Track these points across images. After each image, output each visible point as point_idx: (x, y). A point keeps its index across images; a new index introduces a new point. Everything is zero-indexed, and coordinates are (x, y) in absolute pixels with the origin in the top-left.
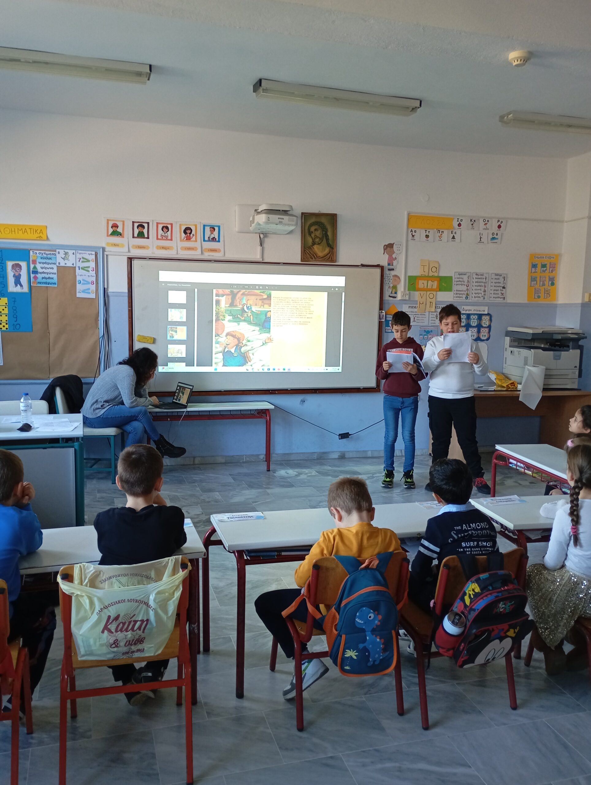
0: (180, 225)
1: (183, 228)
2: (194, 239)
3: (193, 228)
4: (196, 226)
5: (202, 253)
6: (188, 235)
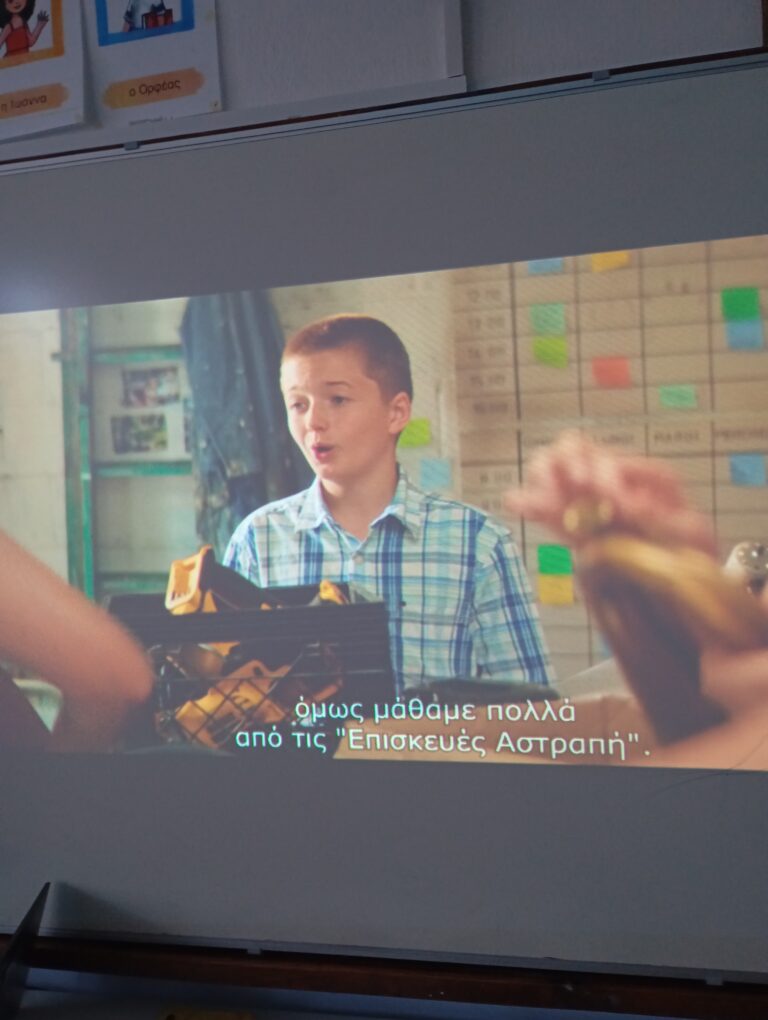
5: (92, 116)
6: (17, 22)
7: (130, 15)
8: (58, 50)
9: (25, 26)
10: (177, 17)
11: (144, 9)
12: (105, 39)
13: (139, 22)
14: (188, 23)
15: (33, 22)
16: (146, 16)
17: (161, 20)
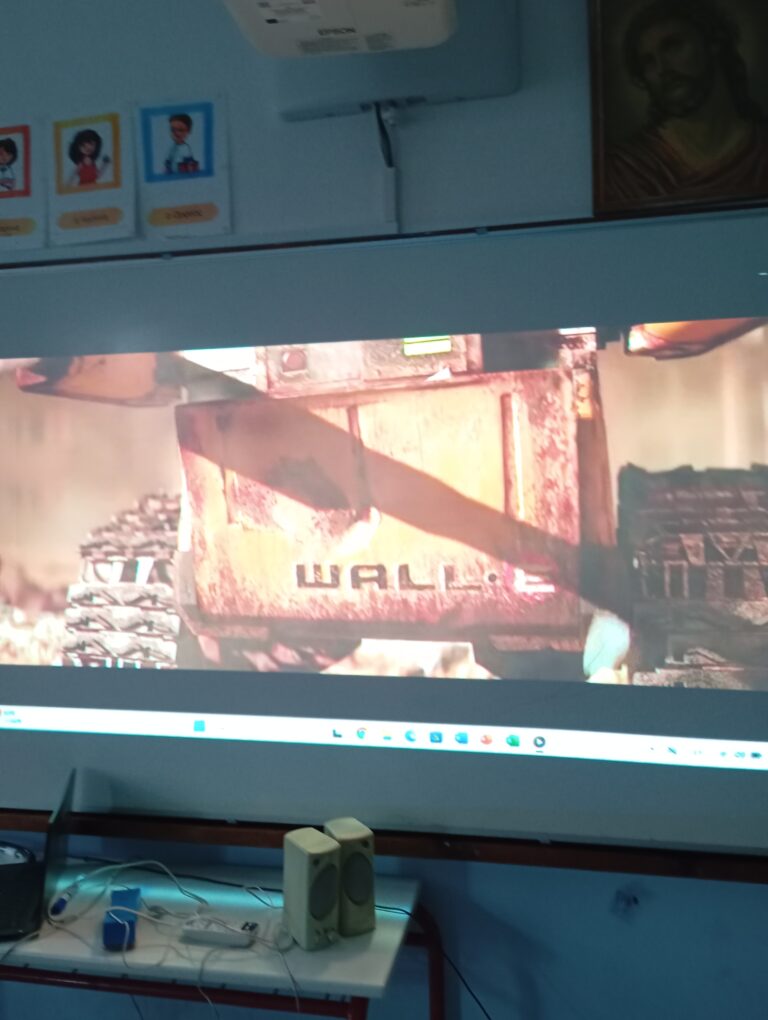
0: (58, 127)
1: (68, 137)
2: (106, 176)
3: (104, 131)
4: (114, 119)
5: (139, 232)
6: (88, 161)
7: (168, 163)
8: (116, 183)
9: (94, 165)
10: (202, 166)
11: (179, 159)
12: (151, 177)
13: (175, 167)
14: (209, 172)
15: (99, 163)
16: (180, 164)
17: (190, 168)
